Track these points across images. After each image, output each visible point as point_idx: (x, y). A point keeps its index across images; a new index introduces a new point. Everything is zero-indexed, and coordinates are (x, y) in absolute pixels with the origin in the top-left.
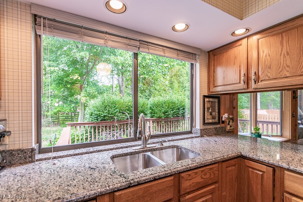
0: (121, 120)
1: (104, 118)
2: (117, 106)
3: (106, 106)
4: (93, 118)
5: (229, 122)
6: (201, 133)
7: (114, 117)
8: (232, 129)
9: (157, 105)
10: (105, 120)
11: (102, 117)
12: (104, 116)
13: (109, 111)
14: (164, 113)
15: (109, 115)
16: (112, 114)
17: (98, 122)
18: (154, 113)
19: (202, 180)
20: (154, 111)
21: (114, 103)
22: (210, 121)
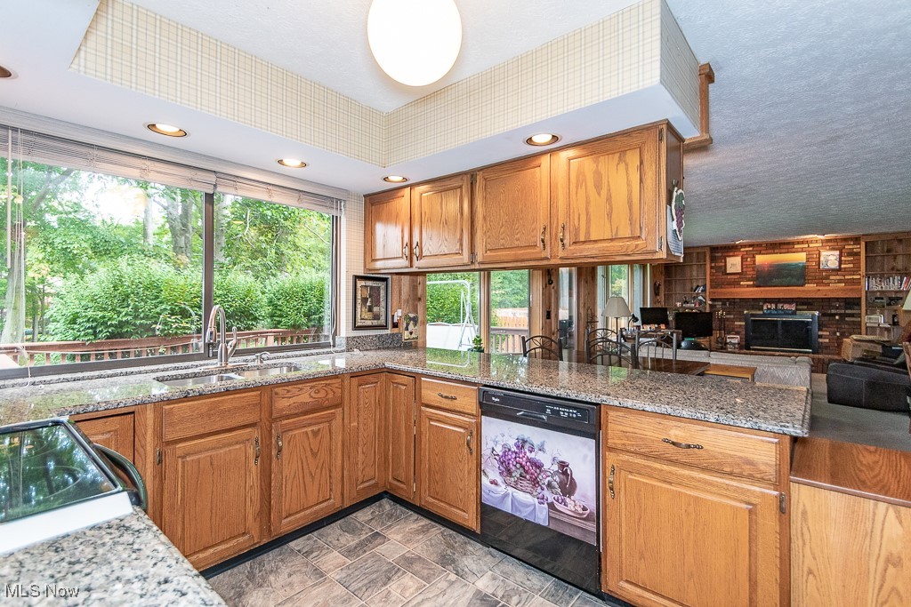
0: (176, 333)
1: (119, 330)
2: (163, 295)
3: (128, 296)
4: (79, 331)
5: (408, 325)
6: (348, 343)
7: (154, 326)
8: (413, 338)
9: (288, 295)
10: (121, 335)
11: (111, 325)
12: (121, 324)
13: (136, 309)
14: (308, 315)
15: (138, 322)
16: (146, 317)
17: (99, 341)
18: (281, 316)
19: (312, 400)
20: (280, 310)
21: (154, 288)
22: (369, 323)
